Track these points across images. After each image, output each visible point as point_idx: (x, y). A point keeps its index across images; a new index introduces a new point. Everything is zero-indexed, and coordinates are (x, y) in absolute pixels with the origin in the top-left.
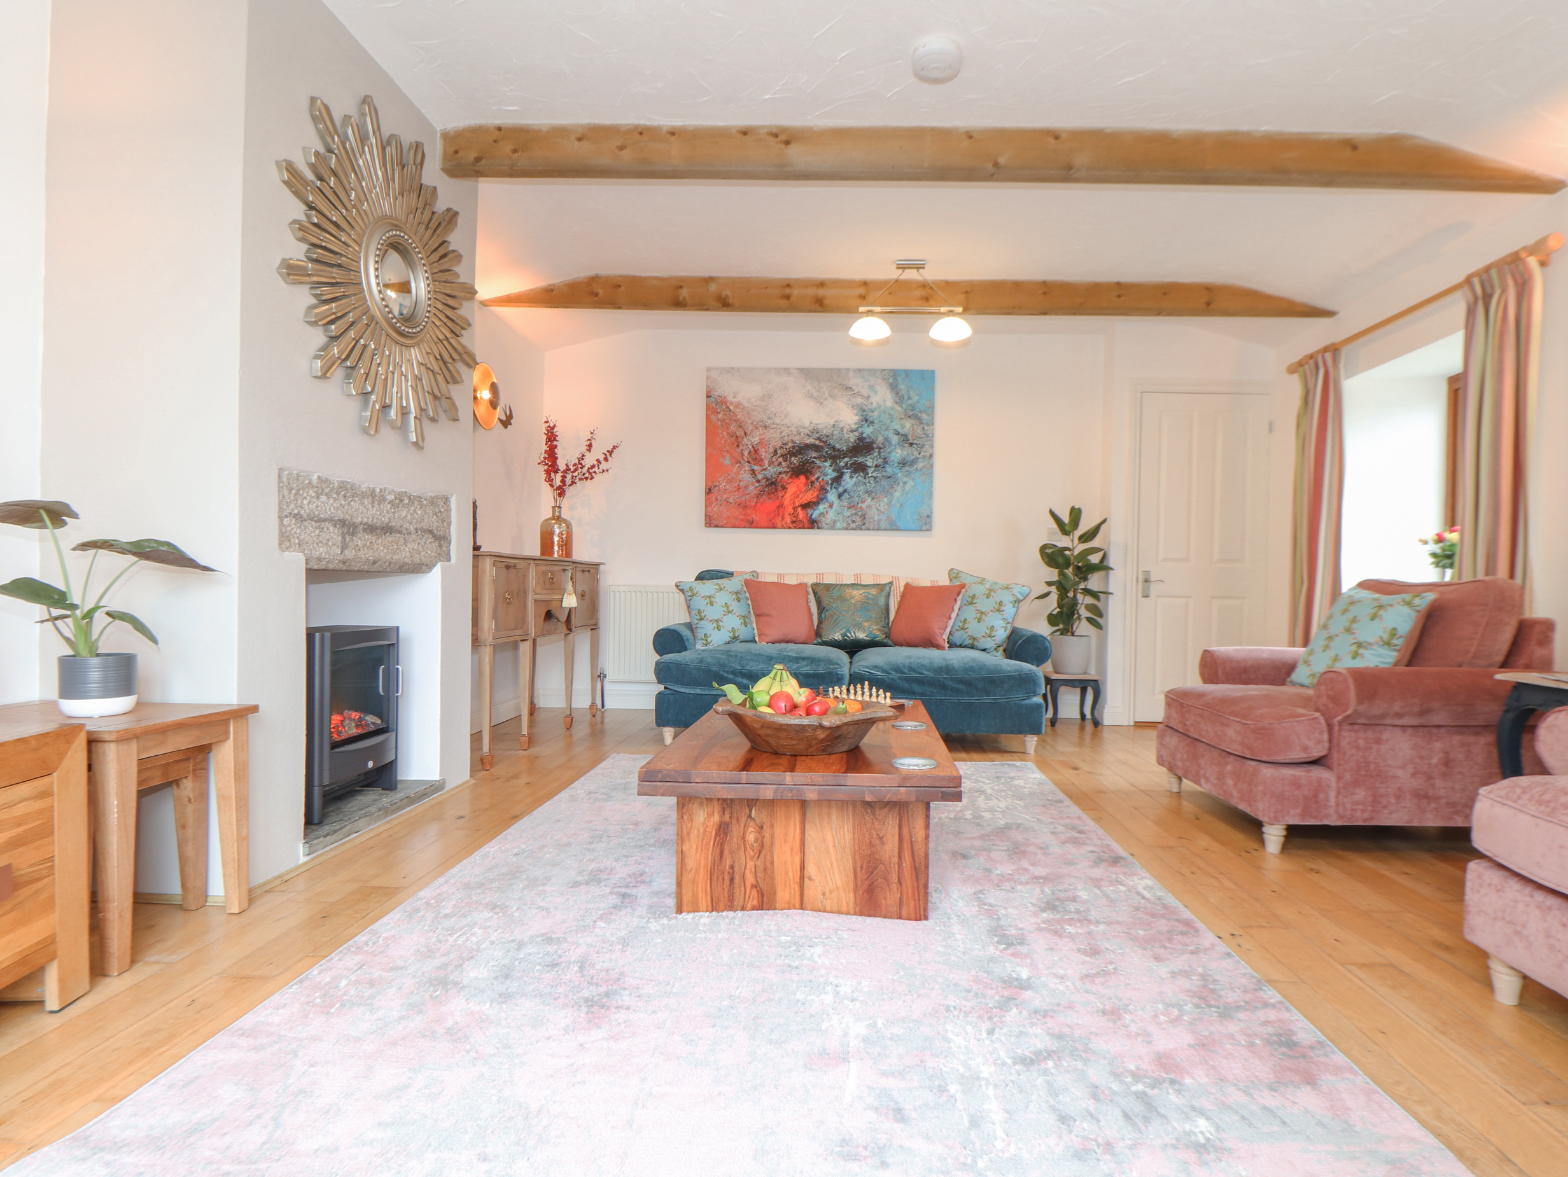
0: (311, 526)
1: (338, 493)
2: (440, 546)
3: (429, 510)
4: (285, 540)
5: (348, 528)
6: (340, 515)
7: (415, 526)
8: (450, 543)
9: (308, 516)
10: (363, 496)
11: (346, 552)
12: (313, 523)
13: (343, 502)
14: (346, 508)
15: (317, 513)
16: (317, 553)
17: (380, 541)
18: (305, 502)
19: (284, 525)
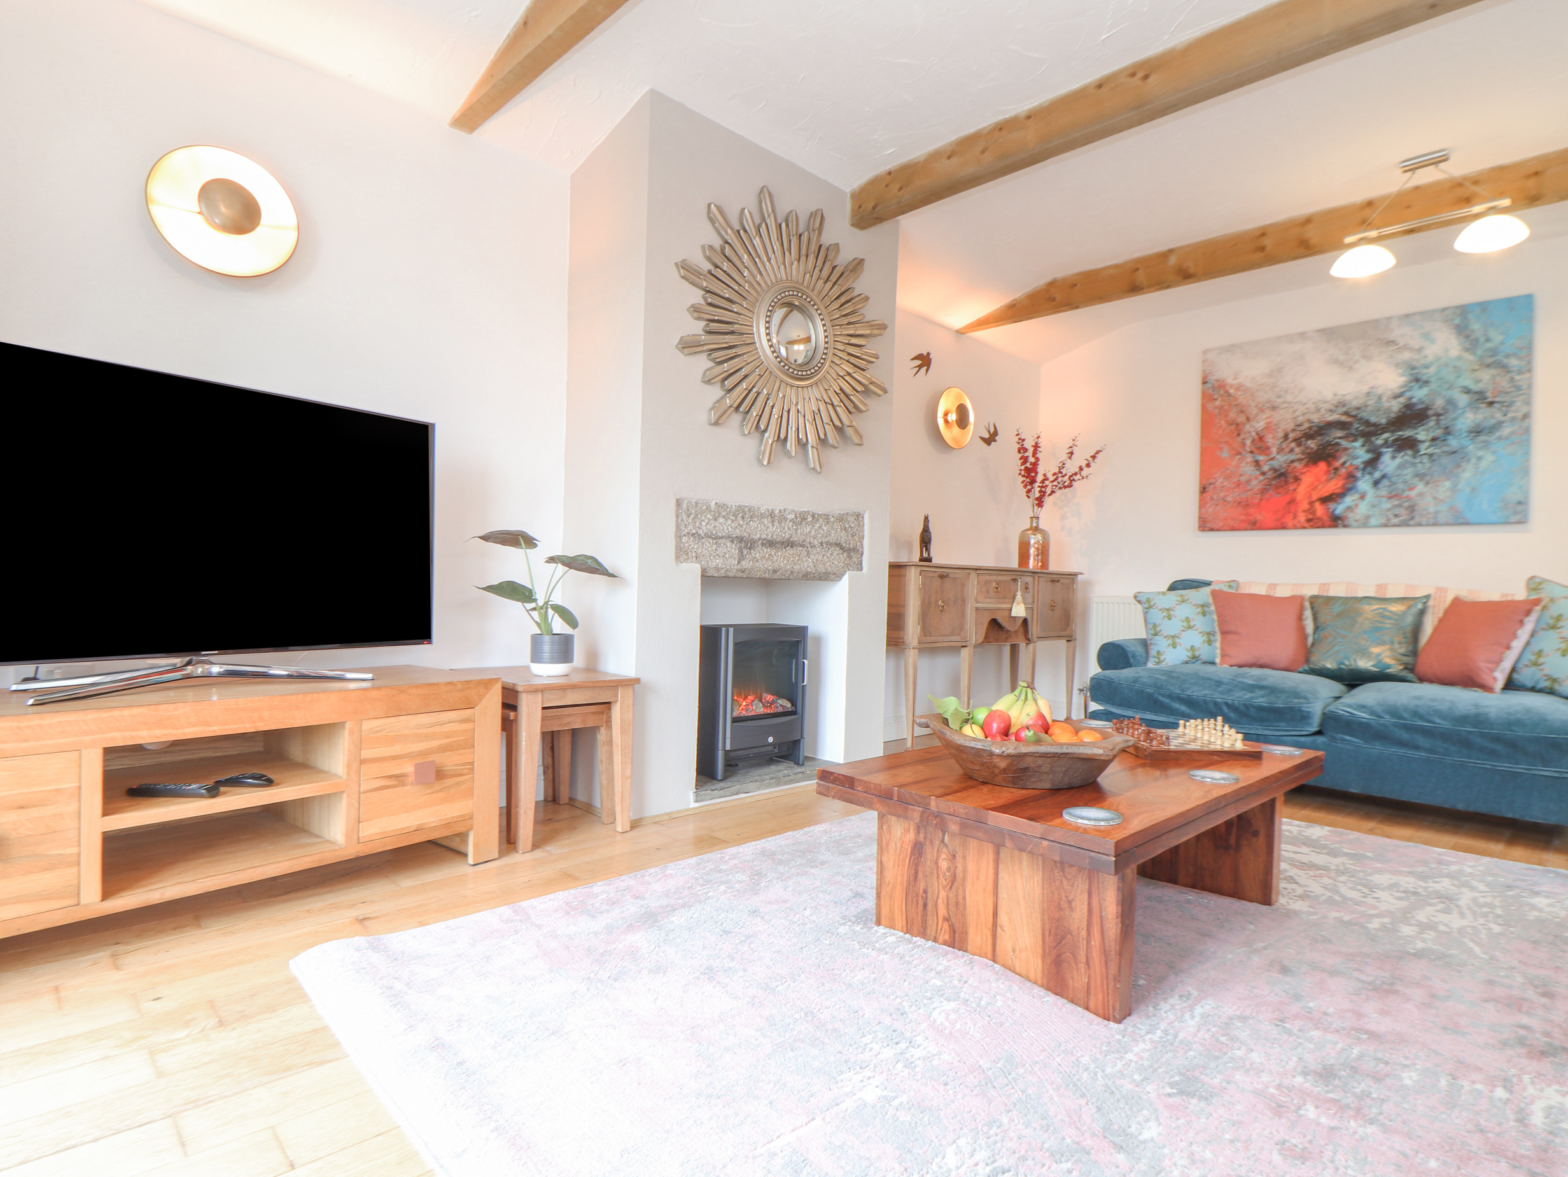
0: (708, 544)
1: (736, 516)
2: (850, 557)
3: (837, 526)
4: (681, 554)
5: (746, 544)
6: (738, 533)
7: (820, 540)
8: (862, 555)
9: (705, 534)
10: (762, 516)
11: (743, 563)
12: (711, 540)
13: (741, 523)
14: (744, 527)
15: (714, 532)
16: (714, 564)
17: (780, 553)
18: (703, 524)
19: (683, 543)
